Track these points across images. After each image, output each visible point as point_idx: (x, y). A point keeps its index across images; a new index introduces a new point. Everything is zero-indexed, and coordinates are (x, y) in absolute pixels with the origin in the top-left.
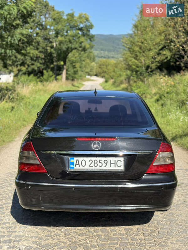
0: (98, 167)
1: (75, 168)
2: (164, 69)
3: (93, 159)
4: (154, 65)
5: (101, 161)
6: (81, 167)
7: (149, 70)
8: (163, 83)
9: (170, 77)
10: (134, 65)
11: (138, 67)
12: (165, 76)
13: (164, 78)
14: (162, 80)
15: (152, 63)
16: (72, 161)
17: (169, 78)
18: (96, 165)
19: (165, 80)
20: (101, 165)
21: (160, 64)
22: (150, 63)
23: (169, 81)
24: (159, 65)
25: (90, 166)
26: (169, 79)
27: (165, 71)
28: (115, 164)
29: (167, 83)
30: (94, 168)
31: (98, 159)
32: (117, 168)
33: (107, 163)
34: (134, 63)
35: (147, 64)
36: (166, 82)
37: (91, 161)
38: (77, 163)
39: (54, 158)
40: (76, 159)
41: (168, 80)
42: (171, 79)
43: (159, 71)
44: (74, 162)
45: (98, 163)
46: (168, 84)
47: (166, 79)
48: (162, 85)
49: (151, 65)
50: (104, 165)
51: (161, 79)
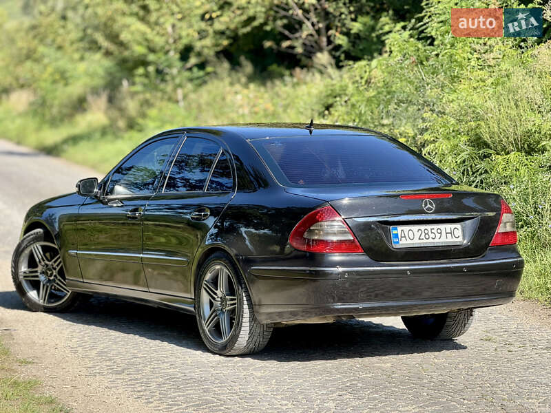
0: (431, 240)
1: (400, 242)
2: (242, 59)
3: (423, 227)
4: (208, 42)
5: (433, 231)
6: (409, 241)
7: (193, 60)
8: (241, 106)
9: (262, 89)
10: (139, 44)
11: (152, 50)
12: (246, 86)
13: (245, 91)
14: (239, 97)
15: (202, 35)
16: (395, 232)
17: (259, 91)
18: (427, 236)
19: (248, 97)
20: (433, 236)
21: (231, 41)
22: (196, 35)
23: (261, 101)
24: (225, 42)
25: (420, 239)
26: (259, 94)
27: (248, 68)
28: (451, 233)
29: (254, 106)
30: (425, 241)
31: (429, 227)
32: (455, 239)
33: (441, 233)
34: (139, 38)
35: (185, 41)
36: (252, 104)
37: (420, 231)
38: (403, 235)
39: (373, 228)
40: (400, 228)
41: (256, 97)
42: (266, 96)
43: (226, 65)
44: (397, 234)
45: (430, 233)
46: (256, 109)
47: (251, 95)
48: (241, 111)
49: (198, 45)
50: (438, 235)
51: (236, 93)
